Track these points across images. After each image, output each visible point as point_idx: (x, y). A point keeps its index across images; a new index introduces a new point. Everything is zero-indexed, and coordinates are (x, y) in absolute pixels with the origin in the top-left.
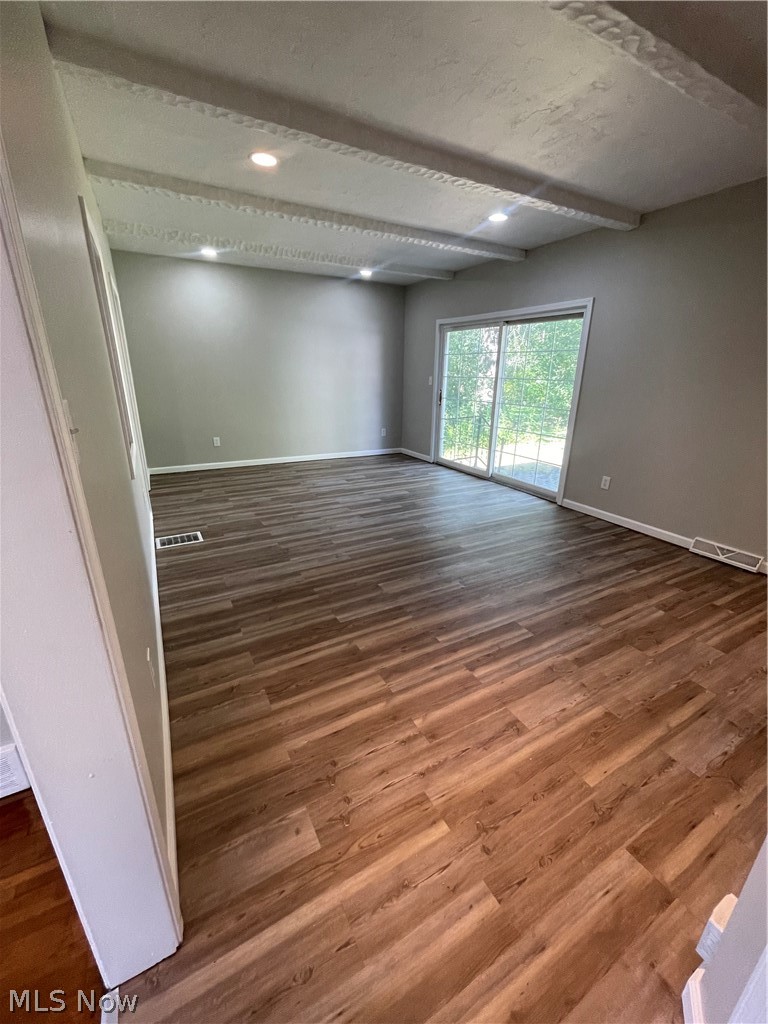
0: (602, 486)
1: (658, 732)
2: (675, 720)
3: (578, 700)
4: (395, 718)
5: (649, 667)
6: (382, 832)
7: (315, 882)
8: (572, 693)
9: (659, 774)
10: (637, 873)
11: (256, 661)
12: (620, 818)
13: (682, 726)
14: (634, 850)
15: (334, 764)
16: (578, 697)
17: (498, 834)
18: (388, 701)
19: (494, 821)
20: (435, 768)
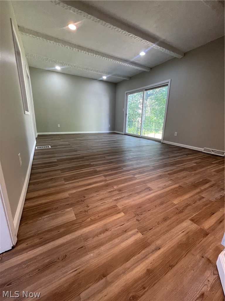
0: (175, 135)
1: (198, 190)
2: (203, 188)
3: (170, 183)
4: (107, 186)
5: (193, 176)
6: (99, 215)
7: (72, 229)
8: (168, 181)
9: (199, 201)
10: (194, 226)
11: (62, 173)
12: (186, 211)
13: (205, 189)
14: (192, 220)
15: (85, 197)
16: (170, 182)
17: (142, 216)
18: (105, 182)
19: (141, 213)
20: (120, 199)
